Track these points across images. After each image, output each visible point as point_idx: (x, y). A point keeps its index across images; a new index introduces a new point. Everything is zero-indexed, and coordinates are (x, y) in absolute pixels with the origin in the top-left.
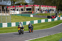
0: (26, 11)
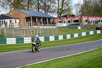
0: (73, 23)
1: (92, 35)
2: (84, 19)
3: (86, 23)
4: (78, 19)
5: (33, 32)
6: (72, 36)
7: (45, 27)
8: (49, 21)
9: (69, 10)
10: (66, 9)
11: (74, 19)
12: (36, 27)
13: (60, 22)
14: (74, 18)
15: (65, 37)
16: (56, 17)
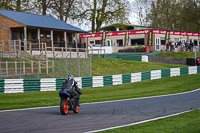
1: (175, 78)
2: (158, 36)
3: (163, 47)
4: (143, 36)
5: (28, 65)
6: (126, 79)
7: (59, 55)
8: (70, 39)
9: (121, 12)
10: (112, 9)
11: (133, 37)
12: (36, 53)
13: (98, 42)
14: (134, 33)
15: (108, 81)
16: (87, 30)
